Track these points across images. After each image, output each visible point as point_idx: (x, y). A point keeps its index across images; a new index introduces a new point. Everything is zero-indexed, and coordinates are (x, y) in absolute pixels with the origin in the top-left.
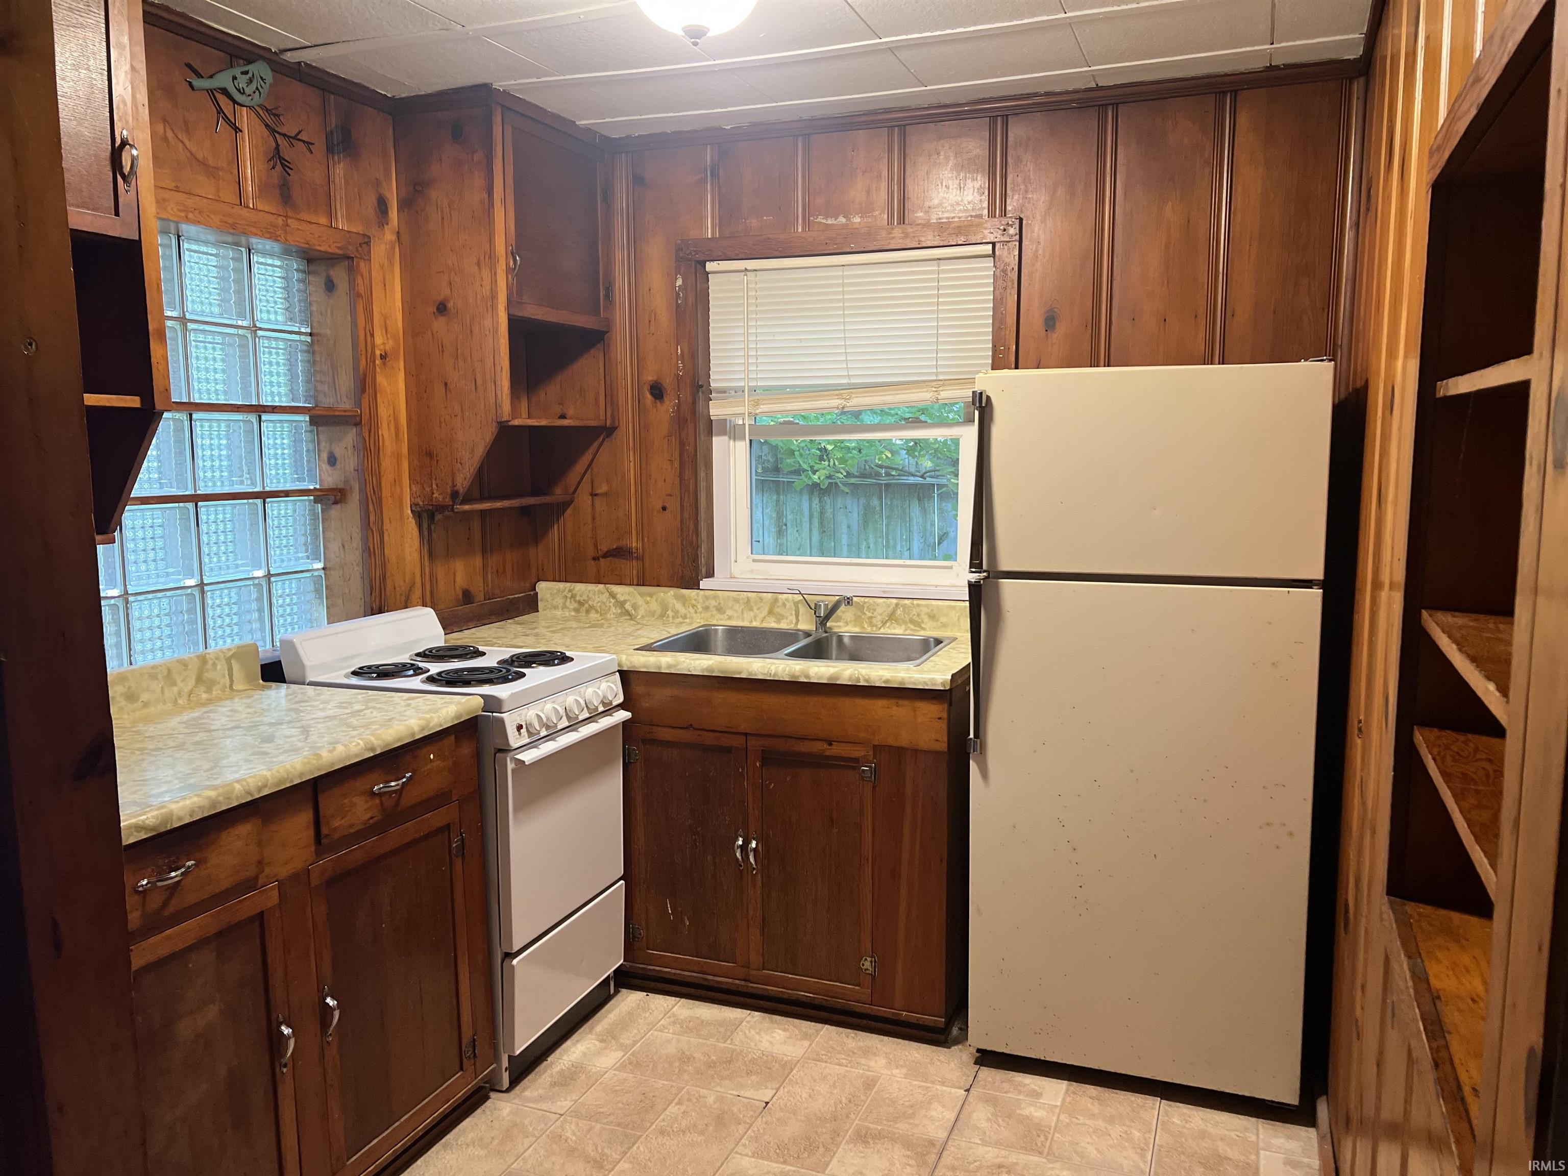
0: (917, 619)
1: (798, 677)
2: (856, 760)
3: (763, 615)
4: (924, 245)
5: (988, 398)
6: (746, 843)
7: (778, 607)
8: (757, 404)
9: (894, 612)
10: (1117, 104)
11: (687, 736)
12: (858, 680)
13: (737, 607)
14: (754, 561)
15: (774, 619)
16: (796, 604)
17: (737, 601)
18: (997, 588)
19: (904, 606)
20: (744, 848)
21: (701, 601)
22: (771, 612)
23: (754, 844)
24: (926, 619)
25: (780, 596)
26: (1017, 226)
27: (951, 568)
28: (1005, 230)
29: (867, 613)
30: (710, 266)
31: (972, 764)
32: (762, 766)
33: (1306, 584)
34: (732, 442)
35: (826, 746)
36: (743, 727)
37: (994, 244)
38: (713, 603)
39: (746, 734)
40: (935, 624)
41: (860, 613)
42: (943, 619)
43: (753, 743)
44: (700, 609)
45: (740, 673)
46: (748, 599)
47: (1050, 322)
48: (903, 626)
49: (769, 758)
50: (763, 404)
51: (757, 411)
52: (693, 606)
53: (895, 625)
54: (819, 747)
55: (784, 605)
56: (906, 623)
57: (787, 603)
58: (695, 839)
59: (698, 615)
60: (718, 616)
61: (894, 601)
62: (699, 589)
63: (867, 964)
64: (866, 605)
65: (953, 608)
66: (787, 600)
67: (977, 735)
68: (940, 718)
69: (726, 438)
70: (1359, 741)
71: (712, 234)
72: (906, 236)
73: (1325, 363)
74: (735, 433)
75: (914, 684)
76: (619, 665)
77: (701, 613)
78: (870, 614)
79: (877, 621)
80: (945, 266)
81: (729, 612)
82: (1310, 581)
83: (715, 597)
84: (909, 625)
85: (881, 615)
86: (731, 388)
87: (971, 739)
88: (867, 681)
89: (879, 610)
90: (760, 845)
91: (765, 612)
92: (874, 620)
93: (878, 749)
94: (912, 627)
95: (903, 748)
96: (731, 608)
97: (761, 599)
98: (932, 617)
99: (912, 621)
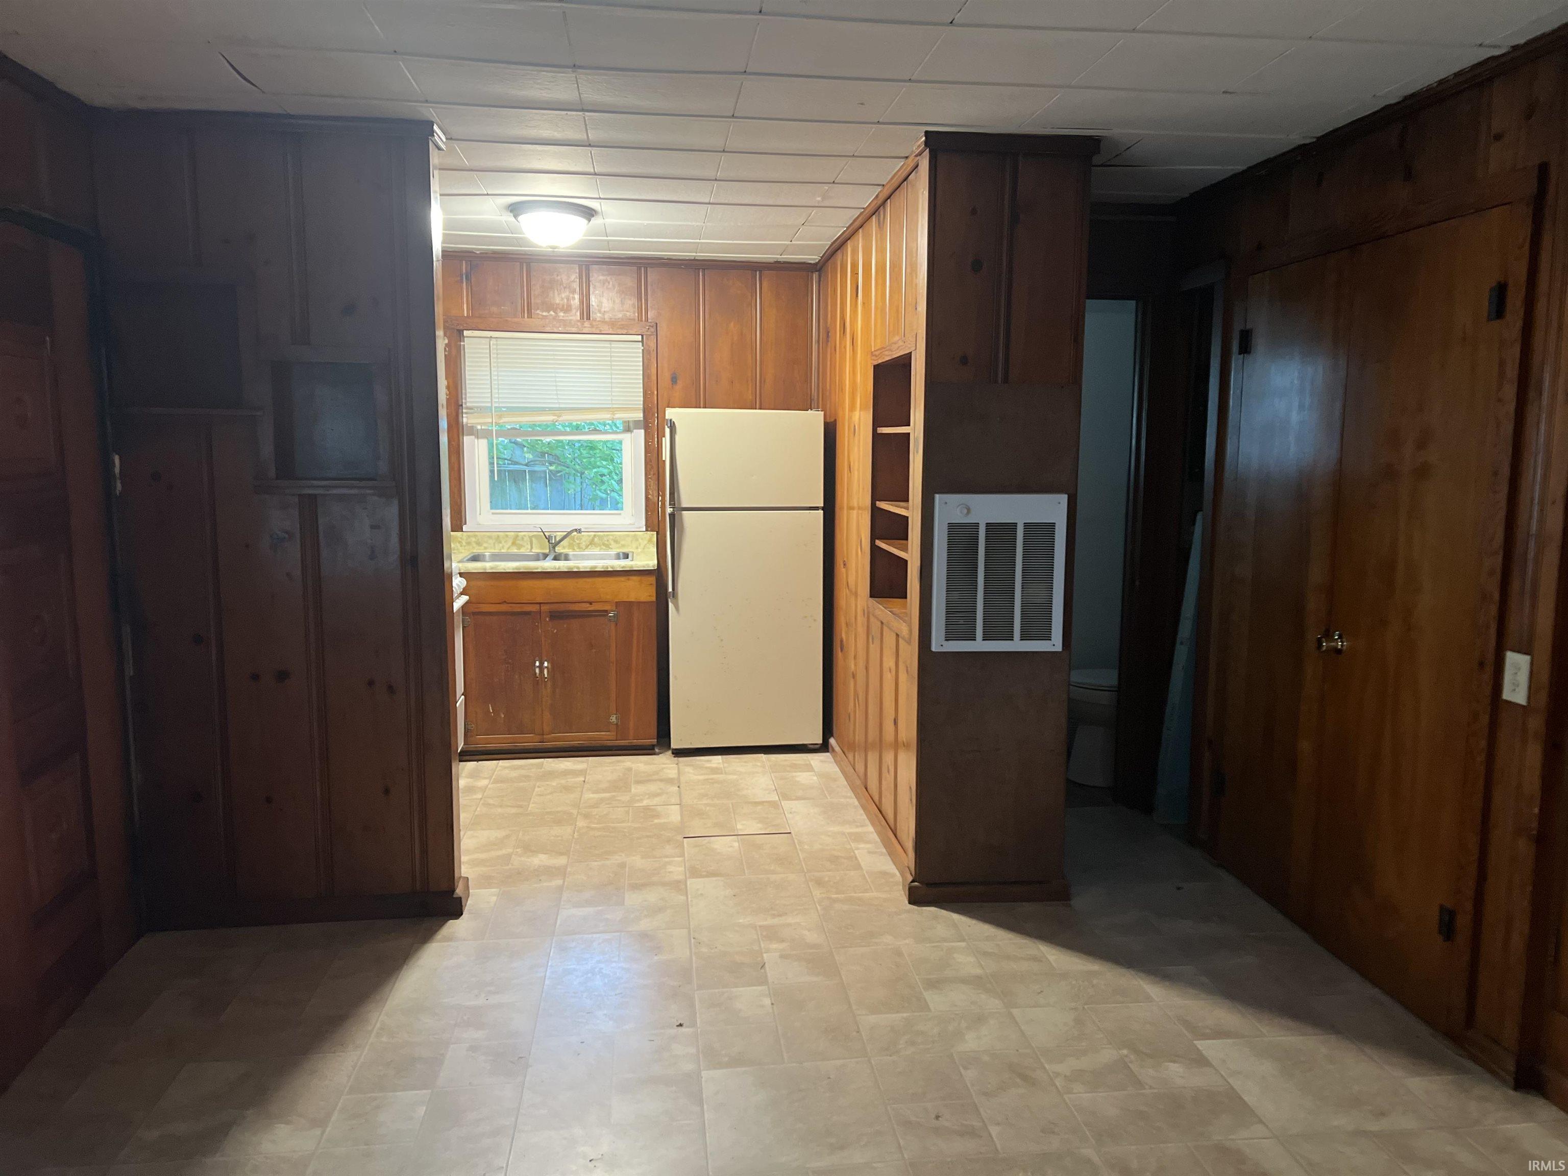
0: (606, 542)
1: (572, 568)
2: (606, 611)
3: (508, 546)
4: (603, 332)
5: (674, 422)
6: (542, 664)
7: (518, 540)
8: (500, 417)
9: (593, 539)
10: (704, 269)
11: (504, 608)
12: (607, 568)
13: (491, 541)
14: (493, 514)
15: (516, 547)
16: (531, 538)
17: (490, 537)
18: (681, 515)
19: (599, 536)
20: (541, 667)
21: (465, 538)
22: (514, 544)
23: (546, 664)
24: (612, 543)
25: (520, 533)
26: (655, 327)
27: (620, 514)
28: (648, 329)
29: (576, 540)
30: (466, 333)
31: (671, 605)
32: (550, 620)
33: (816, 508)
34: (476, 440)
35: (588, 605)
36: (539, 600)
37: (642, 336)
38: (474, 539)
39: (540, 603)
40: (618, 545)
41: (572, 542)
42: (623, 543)
43: (545, 608)
44: (464, 544)
45: (537, 569)
46: (498, 536)
47: (674, 380)
48: (599, 548)
49: (556, 616)
50: (505, 417)
51: (500, 422)
52: (460, 542)
53: (594, 547)
54: (586, 607)
55: (523, 539)
56: (600, 546)
57: (524, 537)
58: (508, 667)
59: (463, 547)
60: (478, 547)
61: (593, 533)
62: (463, 531)
63: (613, 719)
64: (576, 537)
65: (628, 536)
66: (525, 536)
67: (673, 589)
68: (651, 584)
69: (473, 437)
70: (844, 570)
71: (467, 314)
72: (592, 326)
73: (820, 412)
74: (477, 434)
75: (638, 567)
76: (459, 570)
77: (465, 546)
78: (577, 542)
79: (583, 545)
80: (614, 345)
81: (485, 545)
82: (818, 507)
83: (475, 536)
84: (602, 547)
85: (585, 542)
86: (477, 407)
87: (670, 592)
88: (612, 568)
89: (584, 539)
90: (549, 664)
91: (510, 544)
92: (581, 546)
93: (618, 604)
94: (604, 548)
95: (632, 602)
96: (487, 542)
97: (507, 536)
98: (616, 541)
99: (604, 544)
